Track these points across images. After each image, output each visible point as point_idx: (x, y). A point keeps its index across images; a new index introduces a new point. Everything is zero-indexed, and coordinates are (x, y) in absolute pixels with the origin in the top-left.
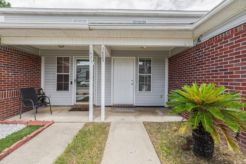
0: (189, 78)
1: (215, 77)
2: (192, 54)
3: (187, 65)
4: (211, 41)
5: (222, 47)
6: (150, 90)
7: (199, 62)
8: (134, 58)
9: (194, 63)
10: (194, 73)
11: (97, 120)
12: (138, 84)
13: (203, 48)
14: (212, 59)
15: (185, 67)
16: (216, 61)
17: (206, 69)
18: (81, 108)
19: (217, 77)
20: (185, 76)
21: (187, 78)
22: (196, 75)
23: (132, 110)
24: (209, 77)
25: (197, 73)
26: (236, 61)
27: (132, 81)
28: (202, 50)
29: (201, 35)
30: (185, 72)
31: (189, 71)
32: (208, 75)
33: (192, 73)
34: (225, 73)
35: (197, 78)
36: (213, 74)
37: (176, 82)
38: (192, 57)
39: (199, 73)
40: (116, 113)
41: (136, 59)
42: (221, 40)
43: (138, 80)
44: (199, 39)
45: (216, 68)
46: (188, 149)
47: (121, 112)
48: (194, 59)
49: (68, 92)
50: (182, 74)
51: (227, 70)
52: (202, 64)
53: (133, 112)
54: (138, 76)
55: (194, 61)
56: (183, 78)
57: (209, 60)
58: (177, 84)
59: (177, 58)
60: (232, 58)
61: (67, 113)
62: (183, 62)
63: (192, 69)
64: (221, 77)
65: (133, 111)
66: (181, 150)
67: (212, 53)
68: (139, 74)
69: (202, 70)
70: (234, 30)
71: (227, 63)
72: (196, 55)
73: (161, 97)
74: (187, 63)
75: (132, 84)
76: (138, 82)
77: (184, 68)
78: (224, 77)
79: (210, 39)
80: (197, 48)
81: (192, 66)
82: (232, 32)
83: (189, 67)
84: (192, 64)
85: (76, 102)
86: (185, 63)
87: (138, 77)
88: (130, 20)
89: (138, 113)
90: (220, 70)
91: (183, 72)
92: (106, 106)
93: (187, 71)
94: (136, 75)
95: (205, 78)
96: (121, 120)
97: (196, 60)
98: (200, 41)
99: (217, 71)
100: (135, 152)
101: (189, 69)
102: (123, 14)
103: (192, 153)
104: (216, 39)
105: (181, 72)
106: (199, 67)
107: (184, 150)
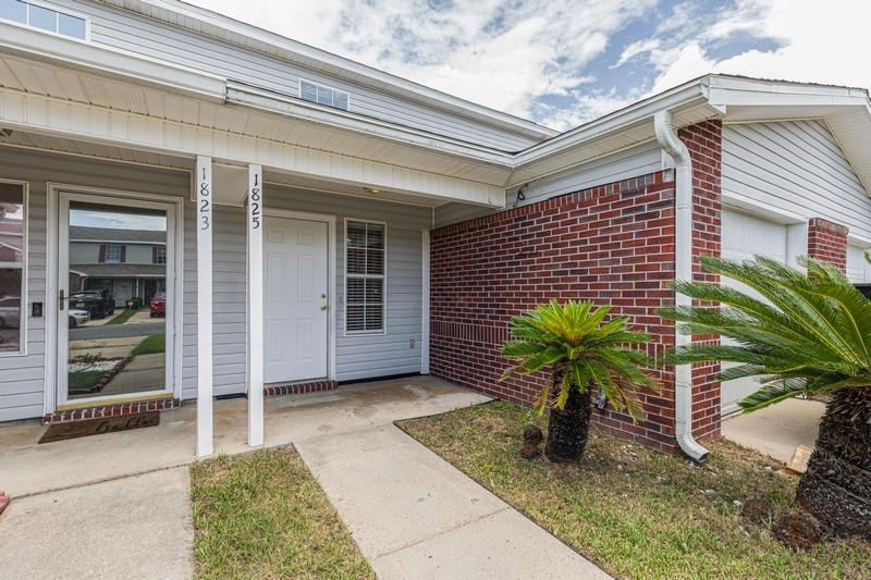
0: (498, 289)
1: (562, 287)
2: (504, 229)
3: (492, 254)
4: (553, 204)
5: (575, 221)
6: (379, 326)
7: (524, 250)
8: (332, 219)
9: (511, 252)
10: (511, 276)
11: (232, 449)
12: (345, 309)
13: (533, 216)
14: (554, 246)
15: (486, 261)
16: (563, 252)
17: (540, 268)
18: (105, 422)
19: (565, 287)
20: (486, 283)
21: (492, 289)
22: (517, 282)
23: (331, 396)
24: (549, 287)
25: (518, 275)
26: (603, 255)
27: (324, 296)
28: (532, 223)
29: (526, 185)
30: (486, 272)
31: (498, 271)
32: (546, 281)
33: (505, 276)
34: (582, 279)
35: (518, 288)
36: (558, 280)
37: (456, 299)
38: (504, 235)
39: (524, 275)
40: (285, 414)
41: (339, 224)
42: (574, 206)
43: (345, 296)
44: (520, 192)
45: (564, 266)
46: (537, 454)
47: (300, 408)
48: (510, 240)
49: (16, 354)
50: (476, 278)
51: (585, 272)
52: (532, 255)
53: (340, 403)
54: (345, 279)
55: (511, 246)
56: (481, 289)
57: (548, 247)
58: (460, 305)
59: (460, 233)
60: (595, 248)
61: (38, 449)
62: (480, 245)
63: (504, 264)
64: (573, 287)
65: (336, 398)
66: (525, 461)
67: (554, 232)
68: (346, 275)
69: (531, 269)
70: (598, 190)
71: (585, 257)
72: (517, 232)
73: (412, 347)
74: (492, 249)
75: (323, 309)
76: (345, 300)
77: (481, 261)
78: (580, 287)
79: (551, 199)
80: (519, 215)
81: (504, 258)
82: (595, 193)
83: (498, 259)
84: (505, 252)
85: (69, 399)
86: (486, 249)
87: (345, 283)
88: (294, 78)
89: (361, 403)
90: (572, 272)
91: (481, 272)
92: (218, 398)
93: (492, 271)
94: (339, 277)
95: (539, 288)
96: (319, 429)
97: (516, 245)
98: (524, 198)
99: (566, 273)
100: (429, 495)
101: (497, 265)
102: (264, 48)
103: (547, 460)
104: (564, 201)
105: (475, 273)
106: (524, 263)
107: (530, 458)
